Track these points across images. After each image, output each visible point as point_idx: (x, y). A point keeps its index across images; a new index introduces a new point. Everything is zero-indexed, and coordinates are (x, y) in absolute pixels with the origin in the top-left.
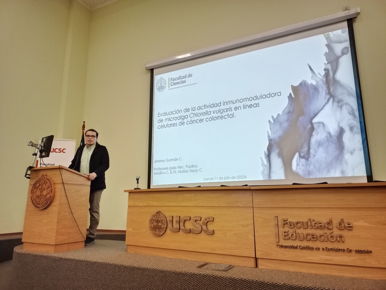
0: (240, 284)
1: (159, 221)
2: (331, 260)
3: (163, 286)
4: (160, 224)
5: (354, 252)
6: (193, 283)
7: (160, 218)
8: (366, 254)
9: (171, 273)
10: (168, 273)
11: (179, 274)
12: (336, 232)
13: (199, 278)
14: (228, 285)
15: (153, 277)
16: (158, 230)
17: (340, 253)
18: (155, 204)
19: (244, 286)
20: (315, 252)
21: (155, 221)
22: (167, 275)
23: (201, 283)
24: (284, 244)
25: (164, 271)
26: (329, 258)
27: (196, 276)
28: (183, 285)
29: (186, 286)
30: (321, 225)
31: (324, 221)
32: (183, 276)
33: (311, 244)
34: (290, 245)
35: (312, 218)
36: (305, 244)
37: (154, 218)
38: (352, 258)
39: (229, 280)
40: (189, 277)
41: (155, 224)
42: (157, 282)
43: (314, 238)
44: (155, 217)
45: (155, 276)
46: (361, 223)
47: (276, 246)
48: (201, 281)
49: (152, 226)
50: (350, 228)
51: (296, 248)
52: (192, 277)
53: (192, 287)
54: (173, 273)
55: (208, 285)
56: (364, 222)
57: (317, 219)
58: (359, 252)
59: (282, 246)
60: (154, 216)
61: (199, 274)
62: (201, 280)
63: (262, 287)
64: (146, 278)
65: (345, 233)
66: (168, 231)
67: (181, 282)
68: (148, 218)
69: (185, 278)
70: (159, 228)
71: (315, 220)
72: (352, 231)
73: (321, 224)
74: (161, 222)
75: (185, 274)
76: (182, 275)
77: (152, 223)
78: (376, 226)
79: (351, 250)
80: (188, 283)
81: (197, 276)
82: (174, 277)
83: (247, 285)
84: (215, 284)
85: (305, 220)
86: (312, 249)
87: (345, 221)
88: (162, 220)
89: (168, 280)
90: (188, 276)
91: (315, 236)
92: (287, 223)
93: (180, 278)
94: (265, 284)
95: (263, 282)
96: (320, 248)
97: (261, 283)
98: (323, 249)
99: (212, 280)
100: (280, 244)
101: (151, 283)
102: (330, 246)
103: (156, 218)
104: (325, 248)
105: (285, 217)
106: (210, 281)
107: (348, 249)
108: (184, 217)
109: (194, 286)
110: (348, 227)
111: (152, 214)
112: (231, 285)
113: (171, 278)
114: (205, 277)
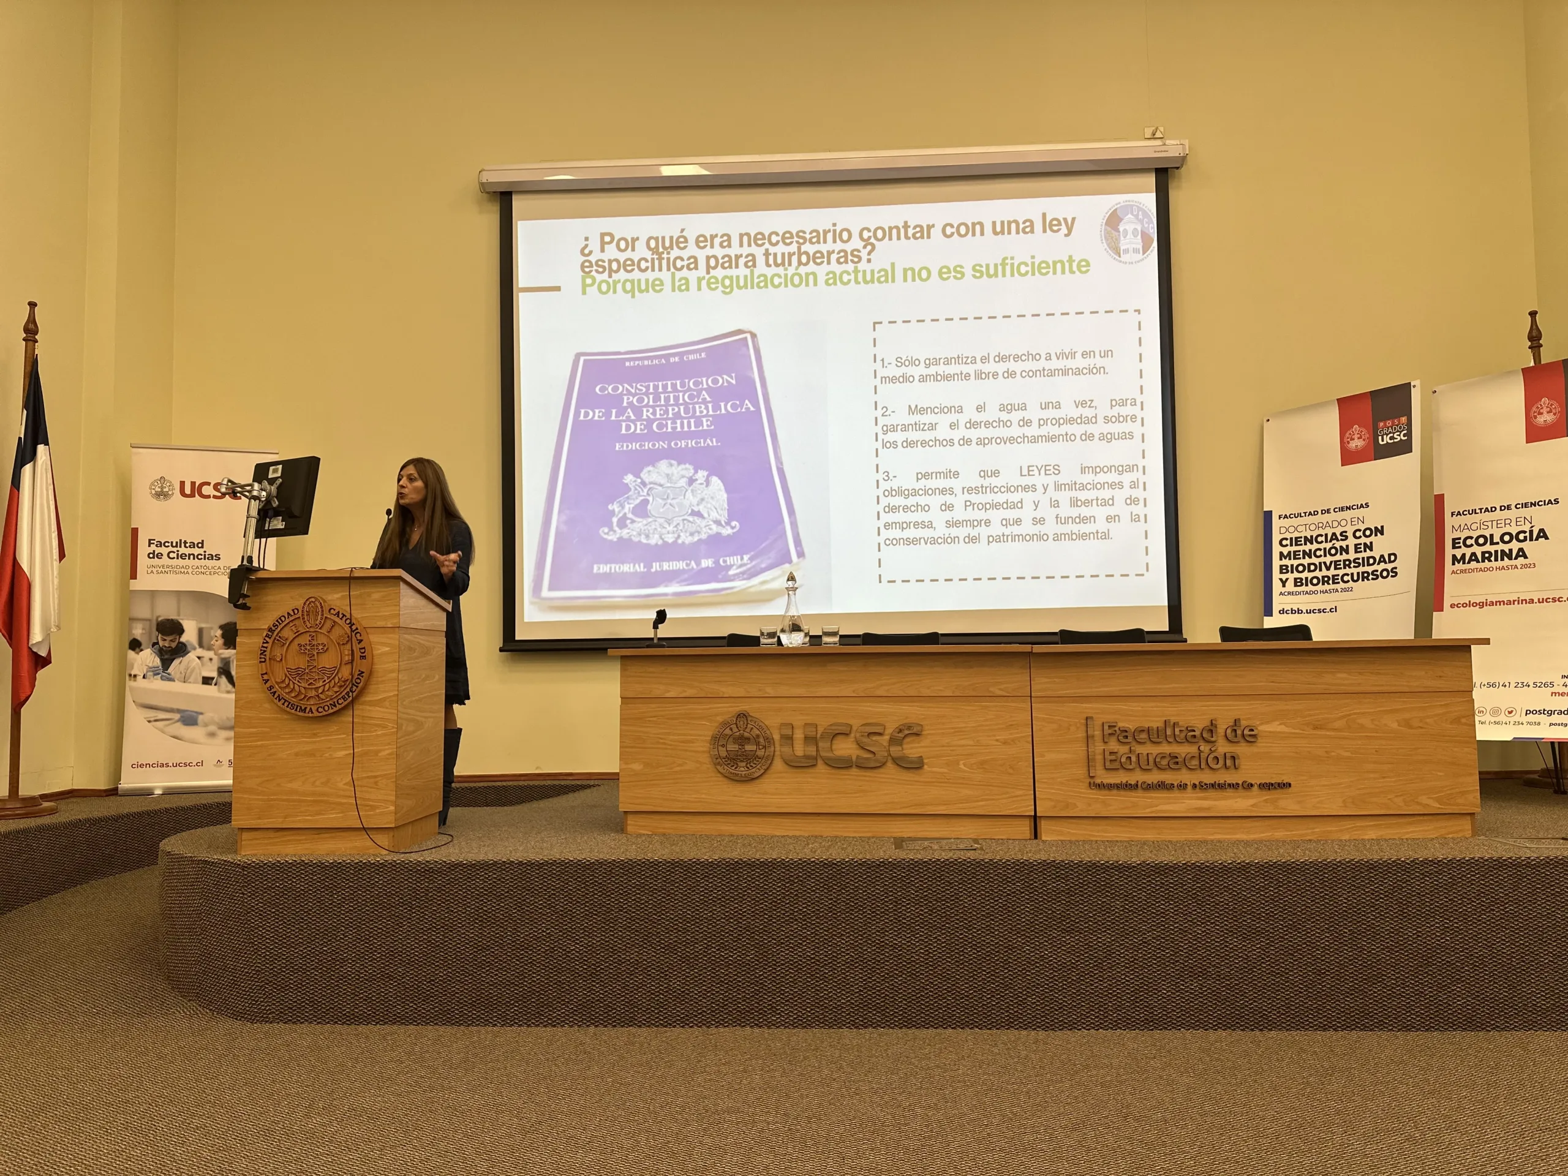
0: (1040, 872)
1: (749, 739)
2: (1208, 809)
3: (831, 899)
4: (748, 747)
5: (1256, 787)
6: (918, 883)
7: (748, 730)
8: (1279, 791)
9: (855, 866)
10: (847, 866)
11: (879, 865)
12: (1223, 747)
13: (935, 870)
14: (1010, 878)
15: (801, 881)
16: (744, 764)
17: (1230, 792)
18: (728, 691)
19: (1050, 876)
20: (1176, 794)
21: (731, 739)
22: (844, 872)
23: (940, 881)
24: (1106, 781)
25: (834, 864)
26: (1206, 804)
27: (925, 866)
28: (891, 891)
29: (898, 891)
30: (1193, 733)
31: (1200, 724)
32: (891, 871)
33: (1168, 777)
34: (1119, 782)
35: (1173, 719)
36: (1154, 777)
37: (728, 731)
38: (1251, 802)
39: (1012, 868)
40: (908, 870)
41: (733, 747)
42: (813, 891)
43: (1175, 762)
44: (731, 729)
45: (805, 878)
46: (1275, 727)
47: (1087, 785)
48: (940, 877)
49: (723, 753)
50: (1251, 738)
51: (1134, 787)
52: (917, 869)
53: (916, 892)
54: (860, 864)
55: (960, 884)
56: (1281, 724)
57: (1184, 721)
58: (1266, 787)
59: (1100, 786)
60: (725, 724)
61: (935, 861)
62: (939, 873)
63: (1093, 873)
64: (779, 887)
65: (1241, 749)
66: (778, 764)
67: (886, 885)
68: (706, 731)
69: (895, 873)
70: (750, 759)
71: (1180, 723)
72: (1256, 744)
73: (1194, 731)
74: (752, 740)
75: (894, 864)
76: (887, 868)
77: (723, 746)
78: (1301, 732)
79: (1252, 785)
80: (905, 885)
81: (930, 864)
82: (865, 874)
83: (1057, 872)
84: (977, 879)
85: (1156, 723)
86: (1171, 787)
87: (1244, 723)
88: (758, 736)
89: (848, 883)
90: (904, 868)
91: (1179, 760)
92: (1115, 731)
93: (882, 875)
94: (1099, 866)
95: (1095, 863)
96: (1189, 784)
97: (1090, 866)
98: (1195, 786)
99: (969, 871)
100: (1098, 781)
101: (796, 895)
102: (1208, 777)
103: (735, 730)
104: (1197, 783)
105: (1110, 718)
106: (965, 874)
107: (1244, 782)
108: (831, 725)
109: (921, 889)
110: (1250, 735)
111: (720, 719)
112: (1018, 878)
113: (855, 879)
114: (952, 866)
